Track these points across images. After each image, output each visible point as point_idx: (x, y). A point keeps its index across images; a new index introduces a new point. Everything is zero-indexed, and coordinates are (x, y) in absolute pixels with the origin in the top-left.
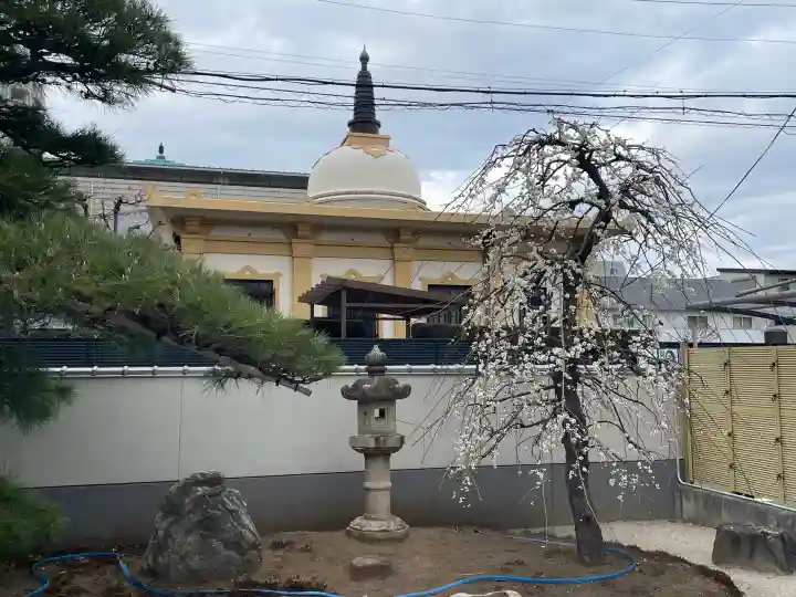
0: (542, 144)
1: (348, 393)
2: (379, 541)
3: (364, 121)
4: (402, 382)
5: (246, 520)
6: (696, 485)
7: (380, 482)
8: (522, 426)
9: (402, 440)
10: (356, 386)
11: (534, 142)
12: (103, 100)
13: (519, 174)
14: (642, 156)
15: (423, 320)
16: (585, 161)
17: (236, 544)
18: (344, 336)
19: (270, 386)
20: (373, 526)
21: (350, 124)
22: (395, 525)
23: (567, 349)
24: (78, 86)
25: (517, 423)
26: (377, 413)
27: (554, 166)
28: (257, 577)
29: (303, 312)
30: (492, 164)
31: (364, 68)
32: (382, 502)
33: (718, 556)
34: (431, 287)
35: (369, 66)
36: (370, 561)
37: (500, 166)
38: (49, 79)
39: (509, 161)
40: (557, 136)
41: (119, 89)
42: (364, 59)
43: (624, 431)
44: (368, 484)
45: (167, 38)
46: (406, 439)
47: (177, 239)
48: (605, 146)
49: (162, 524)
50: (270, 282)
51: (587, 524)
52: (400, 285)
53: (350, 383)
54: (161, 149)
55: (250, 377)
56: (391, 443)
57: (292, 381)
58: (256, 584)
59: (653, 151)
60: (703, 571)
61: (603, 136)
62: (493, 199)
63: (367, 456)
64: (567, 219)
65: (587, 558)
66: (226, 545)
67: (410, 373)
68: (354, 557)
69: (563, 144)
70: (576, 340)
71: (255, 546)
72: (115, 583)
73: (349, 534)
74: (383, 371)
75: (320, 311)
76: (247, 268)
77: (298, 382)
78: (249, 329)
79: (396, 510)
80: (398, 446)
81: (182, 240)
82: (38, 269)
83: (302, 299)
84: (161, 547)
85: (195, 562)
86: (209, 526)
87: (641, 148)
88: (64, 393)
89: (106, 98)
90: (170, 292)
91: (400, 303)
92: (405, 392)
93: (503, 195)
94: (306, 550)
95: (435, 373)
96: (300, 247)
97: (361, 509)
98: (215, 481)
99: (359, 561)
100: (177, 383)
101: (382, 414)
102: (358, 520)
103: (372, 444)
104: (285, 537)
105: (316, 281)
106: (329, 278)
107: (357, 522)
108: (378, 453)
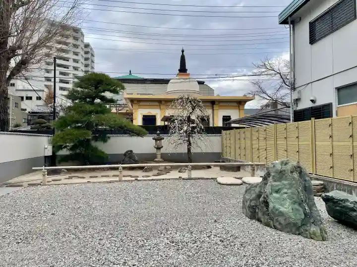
4: (163, 137)
5: (136, 157)
21: (179, 70)
31: (183, 54)
32: (159, 156)
44: (157, 154)
53: (154, 137)
74: (159, 135)
79: (161, 158)
80: (162, 147)
97: (156, 158)
98: (131, 151)
101: (159, 142)
108: (159, 148)
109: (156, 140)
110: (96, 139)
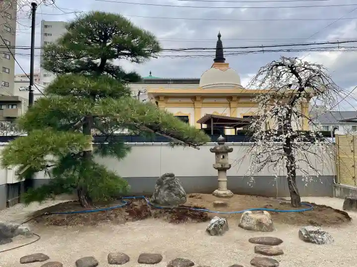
0: (277, 66)
1: (212, 151)
2: (222, 197)
3: (219, 58)
4: (230, 147)
5: (181, 188)
6: (341, 184)
7: (223, 179)
8: (272, 161)
9: (230, 166)
10: (215, 148)
11: (274, 66)
12: (137, 62)
13: (269, 76)
14: (314, 68)
15: (241, 129)
16: (294, 71)
17: (178, 194)
18: (212, 134)
19: (187, 147)
20: (221, 192)
21: (214, 60)
22: (228, 192)
23: (285, 135)
24: (130, 58)
25: (269, 160)
26: (222, 157)
27: (282, 73)
28: (184, 205)
29: (198, 126)
30: (260, 74)
31: (219, 39)
32: (224, 185)
33: (345, 207)
34: (244, 117)
35: (221, 38)
36: (220, 202)
37: (262, 74)
38: (121, 57)
39: (266, 72)
40: (283, 63)
41: (141, 58)
42: (219, 36)
43: (308, 163)
44: (219, 179)
45: (155, 42)
46: (232, 166)
47: (157, 103)
48: (300, 65)
49: (157, 187)
50: (187, 117)
51: (295, 194)
52: (233, 116)
53: (213, 147)
54: (150, 73)
55: (181, 144)
56: (227, 166)
57: (194, 145)
58: (185, 206)
59: (318, 66)
60: (338, 211)
61: (299, 62)
62: (261, 85)
63: (219, 170)
64: (288, 91)
65: (294, 205)
66: (176, 195)
67: (233, 145)
68: (215, 201)
69: (285, 66)
70: (288, 131)
71: (184, 196)
72: (144, 204)
73: (214, 195)
74: (224, 143)
75: (205, 126)
76: (180, 112)
77: (196, 146)
78: (181, 129)
80: (229, 167)
81: (159, 104)
82: (124, 112)
83: (198, 122)
84: (157, 195)
85: (166, 199)
86: (170, 188)
87: (314, 65)
88: (129, 149)
89: (138, 62)
90: (158, 119)
91: (233, 123)
92: (231, 150)
93: (264, 84)
94: (200, 198)
95: (242, 145)
96: (197, 104)
97: (217, 188)
98: (172, 175)
99: (217, 202)
100: (160, 147)
101: (223, 157)
102: (216, 190)
103: (220, 166)
104: (193, 194)
105: (203, 115)
106: (207, 114)
107: (216, 191)
108: (222, 169)
109: (217, 153)
110: (103, 151)
